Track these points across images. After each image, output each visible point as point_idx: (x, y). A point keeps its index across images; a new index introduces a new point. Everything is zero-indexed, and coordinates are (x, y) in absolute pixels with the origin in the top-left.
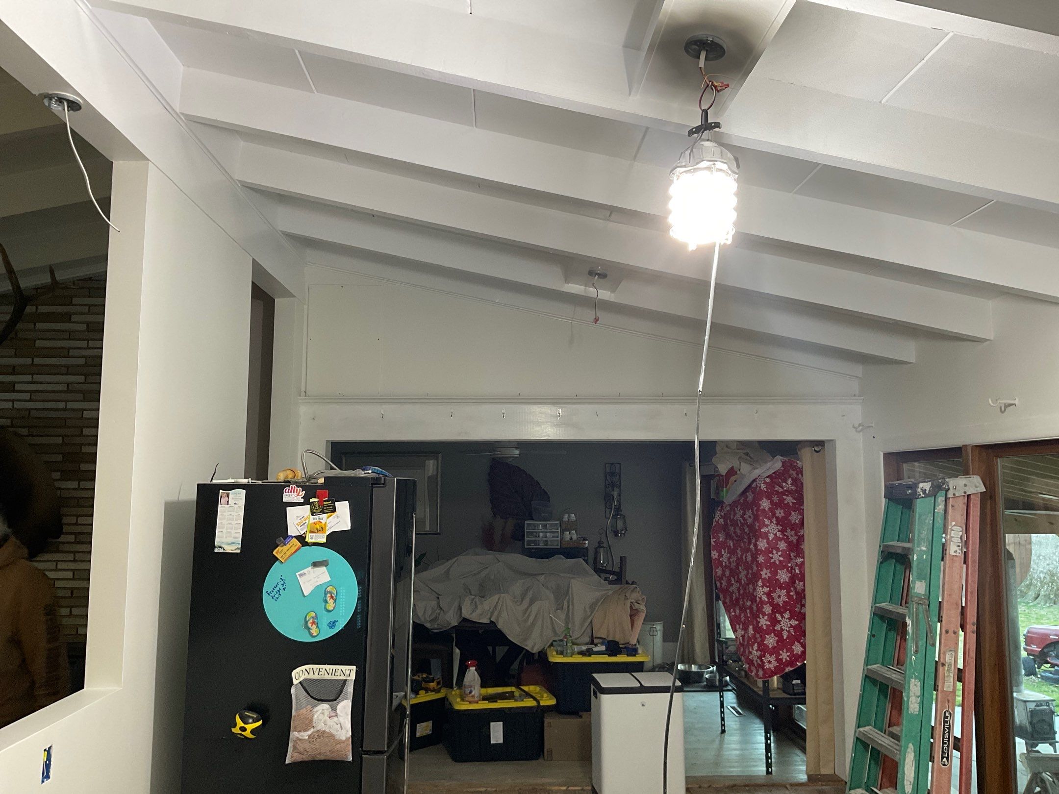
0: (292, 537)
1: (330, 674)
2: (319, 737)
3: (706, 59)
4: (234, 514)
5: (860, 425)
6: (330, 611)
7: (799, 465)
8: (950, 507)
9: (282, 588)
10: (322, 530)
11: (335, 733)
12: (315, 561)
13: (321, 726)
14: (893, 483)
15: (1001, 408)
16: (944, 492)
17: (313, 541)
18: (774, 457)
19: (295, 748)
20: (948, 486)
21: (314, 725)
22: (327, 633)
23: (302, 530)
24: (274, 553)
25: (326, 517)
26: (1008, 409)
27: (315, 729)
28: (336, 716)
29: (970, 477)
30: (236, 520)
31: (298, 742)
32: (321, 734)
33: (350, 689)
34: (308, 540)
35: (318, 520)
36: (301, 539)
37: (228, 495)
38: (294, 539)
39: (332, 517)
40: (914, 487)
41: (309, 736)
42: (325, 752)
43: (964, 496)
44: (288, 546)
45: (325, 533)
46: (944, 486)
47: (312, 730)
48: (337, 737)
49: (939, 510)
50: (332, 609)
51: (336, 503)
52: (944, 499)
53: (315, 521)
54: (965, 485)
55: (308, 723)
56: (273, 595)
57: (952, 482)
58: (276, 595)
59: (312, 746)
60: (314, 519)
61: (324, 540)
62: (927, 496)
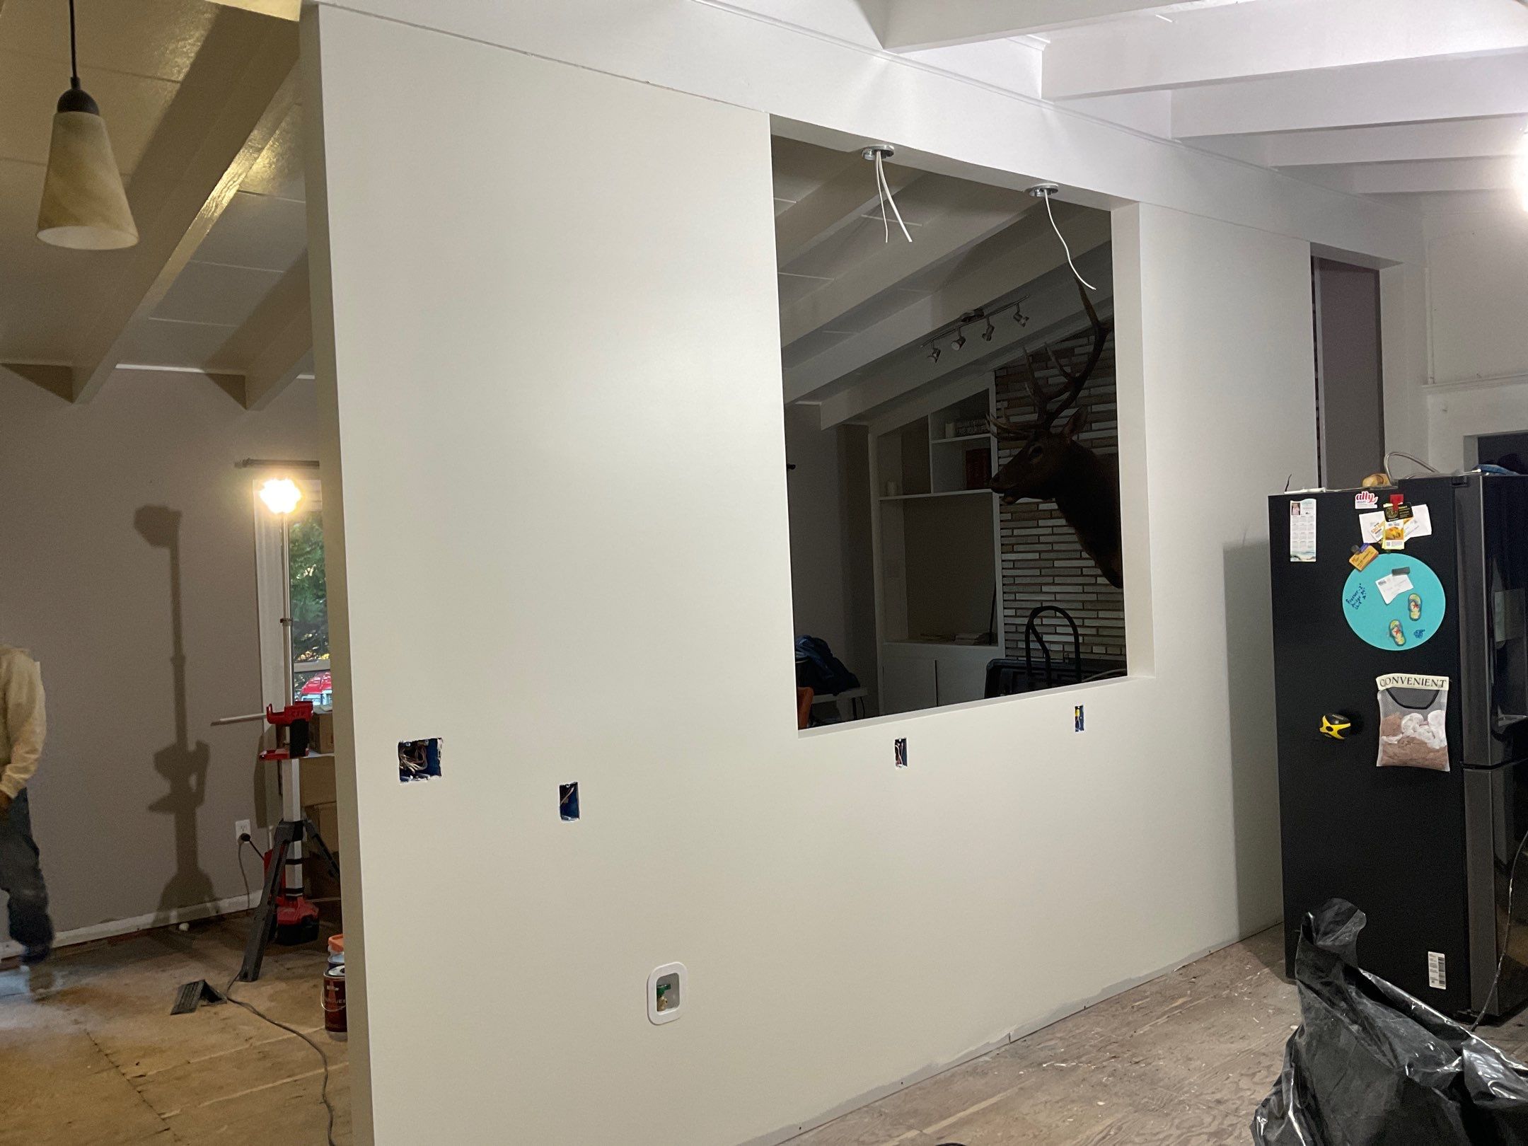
0: (1367, 544)
1: (1421, 683)
2: (1409, 743)
4: (1306, 523)
6: (1416, 620)
9: (1362, 596)
10: (1399, 536)
11: (1426, 741)
12: (1395, 568)
13: (1410, 732)
17: (1390, 547)
19: (1384, 751)
21: (1403, 731)
22: (1414, 643)
23: (1377, 537)
24: (1350, 561)
25: (1402, 523)
27: (1404, 735)
28: (1428, 724)
30: (1309, 530)
31: (1388, 746)
32: (1411, 740)
33: (1444, 699)
34: (1385, 547)
35: (1393, 526)
36: (1377, 546)
37: (1299, 505)
38: (1370, 547)
39: (1409, 522)
41: (1399, 741)
42: (1418, 759)
44: (1364, 554)
45: (1402, 539)
47: (1401, 735)
48: (1429, 746)
50: (1417, 617)
51: (1412, 507)
53: (1390, 527)
55: (1396, 729)
56: (1353, 602)
58: (1356, 603)
59: (1402, 751)
60: (1390, 525)
61: (1402, 547)
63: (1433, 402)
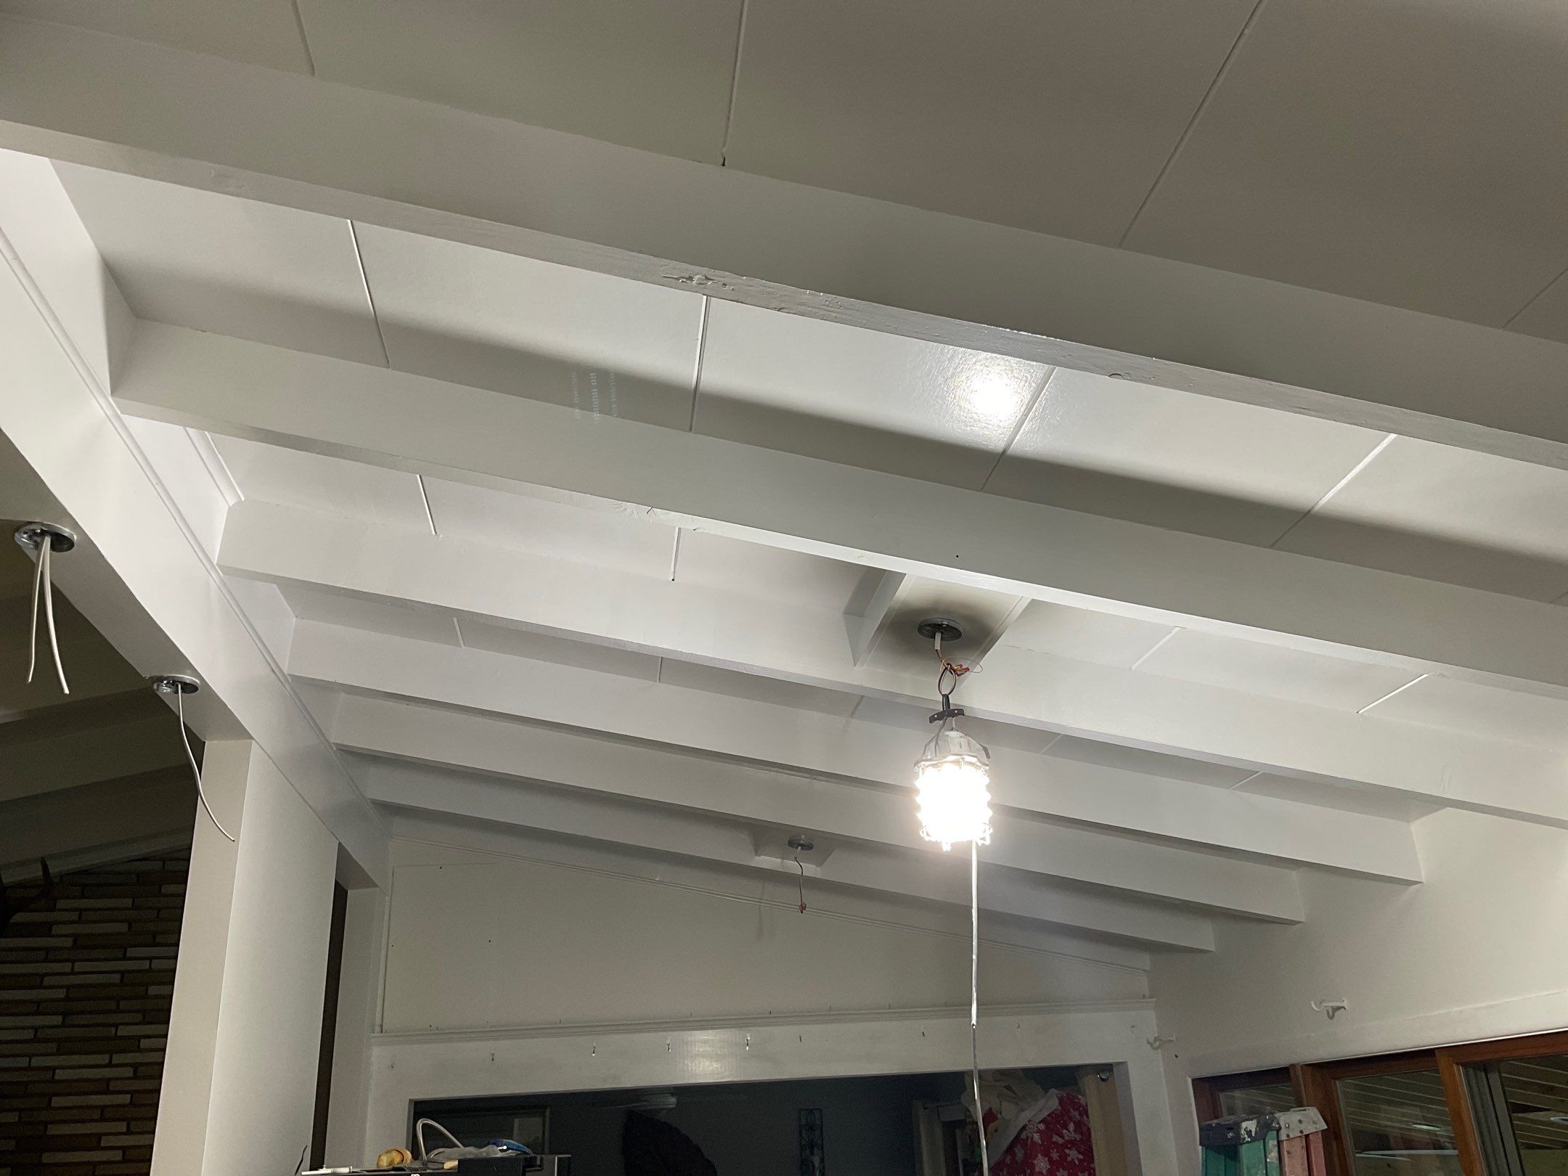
3: (942, 639)
5: (1156, 1039)
7: (1083, 1101)
8: (1286, 1153)
14: (1209, 1122)
15: (1328, 1012)
16: (1275, 1133)
18: (1046, 1090)
20: (1278, 1124)
26: (1336, 1014)
29: (1305, 1110)
40: (1235, 1127)
43: (1300, 1137)
46: (1274, 1125)
49: (1271, 1159)
52: (1276, 1142)
54: (1300, 1121)
57: (1283, 1118)
62: (1254, 1140)
63: (378, 1055)
